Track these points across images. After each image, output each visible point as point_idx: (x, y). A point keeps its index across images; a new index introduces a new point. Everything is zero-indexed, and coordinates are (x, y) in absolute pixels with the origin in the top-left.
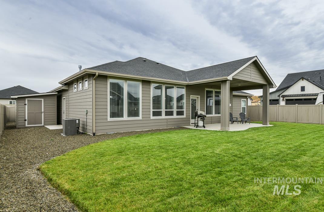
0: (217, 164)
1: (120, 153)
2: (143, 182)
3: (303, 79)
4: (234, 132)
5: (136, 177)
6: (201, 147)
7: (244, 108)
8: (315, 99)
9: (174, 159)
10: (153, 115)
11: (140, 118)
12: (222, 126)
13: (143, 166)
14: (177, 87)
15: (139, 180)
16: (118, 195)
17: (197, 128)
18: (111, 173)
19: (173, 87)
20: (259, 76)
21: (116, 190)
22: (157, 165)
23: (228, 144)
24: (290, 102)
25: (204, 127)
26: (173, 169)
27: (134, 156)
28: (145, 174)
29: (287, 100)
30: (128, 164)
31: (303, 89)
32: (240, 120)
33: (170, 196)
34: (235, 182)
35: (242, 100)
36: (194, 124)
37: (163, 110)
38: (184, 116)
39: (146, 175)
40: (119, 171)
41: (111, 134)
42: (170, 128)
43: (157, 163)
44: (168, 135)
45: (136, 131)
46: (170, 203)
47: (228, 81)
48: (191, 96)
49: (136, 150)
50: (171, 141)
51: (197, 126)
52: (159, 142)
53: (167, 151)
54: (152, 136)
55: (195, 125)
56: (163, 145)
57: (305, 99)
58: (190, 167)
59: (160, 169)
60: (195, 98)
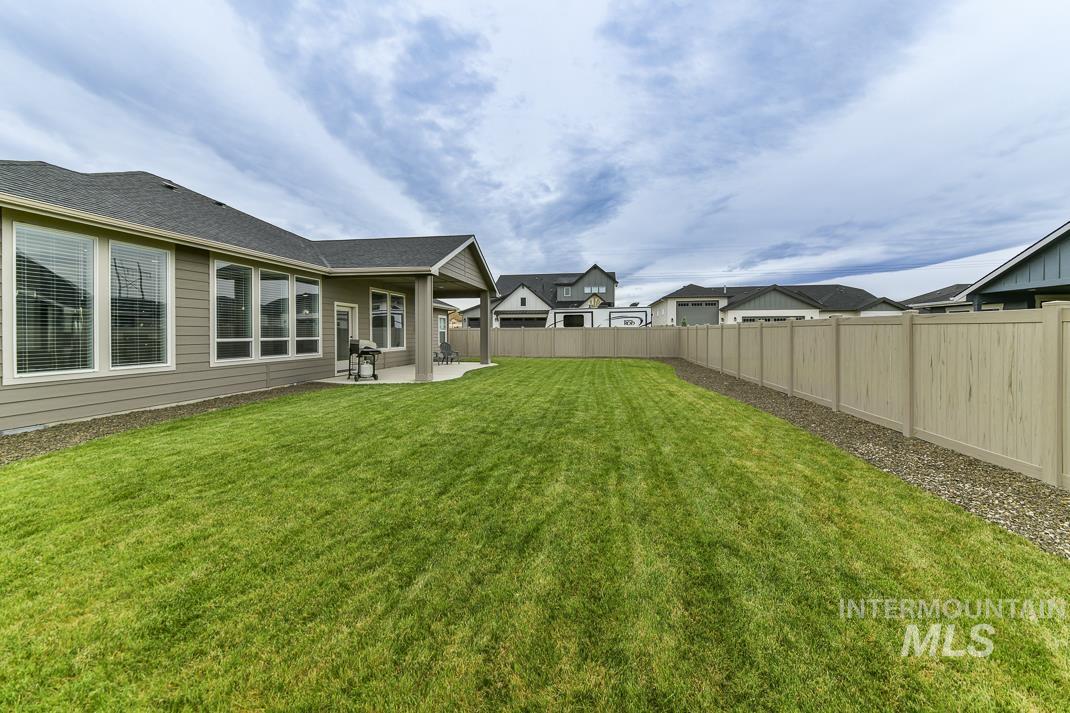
0: (460, 458)
1: (125, 497)
2: (291, 572)
3: (523, 285)
4: (446, 382)
5: (255, 566)
6: (401, 425)
7: (442, 334)
8: (545, 319)
9: (353, 472)
10: (220, 356)
11: (170, 363)
12: (418, 372)
13: (262, 522)
14: (298, 280)
15: (271, 570)
16: (217, 661)
17: (356, 380)
18: (127, 588)
19: (285, 278)
20: (475, 274)
21: (193, 645)
22: (309, 502)
23: (454, 410)
24: (507, 322)
25: (375, 377)
26: (365, 501)
27: (201, 497)
28: (284, 543)
29: (502, 319)
30: (189, 529)
31: (523, 302)
32: (441, 356)
33: (407, 581)
34: (519, 487)
35: (440, 316)
36: (347, 373)
37: (256, 339)
38: (320, 354)
39: (290, 546)
40: (162, 570)
41: (26, 434)
42: (278, 389)
43: (305, 496)
44: (288, 408)
45: (152, 408)
46: (421, 603)
47: (429, 277)
48: (336, 303)
49: (196, 473)
50: (309, 424)
51: (358, 377)
52: (273, 433)
53: (316, 455)
54: (234, 419)
55: (350, 375)
56: (291, 438)
57: (526, 319)
58: (407, 483)
59: (327, 513)
60: (346, 310)
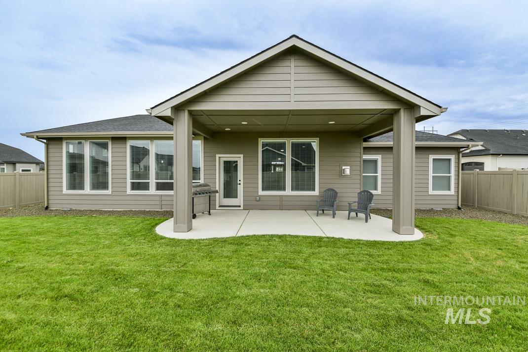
10: (131, 189)
37: (152, 181)
41: (67, 210)
48: (218, 155)
